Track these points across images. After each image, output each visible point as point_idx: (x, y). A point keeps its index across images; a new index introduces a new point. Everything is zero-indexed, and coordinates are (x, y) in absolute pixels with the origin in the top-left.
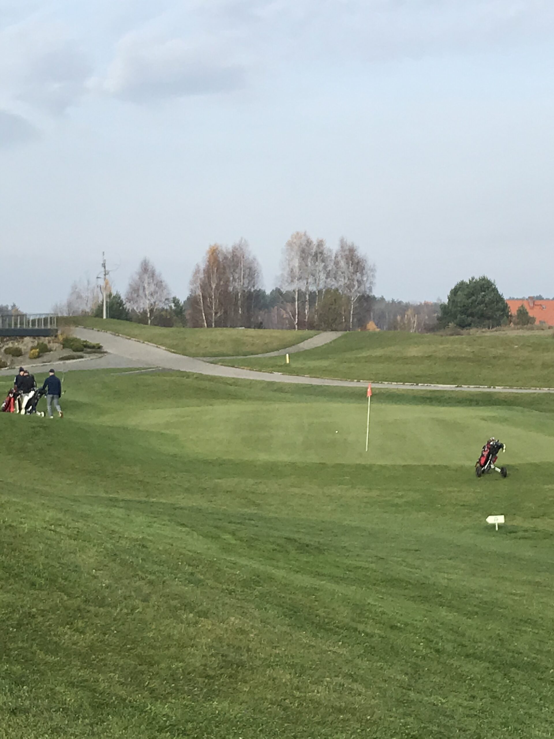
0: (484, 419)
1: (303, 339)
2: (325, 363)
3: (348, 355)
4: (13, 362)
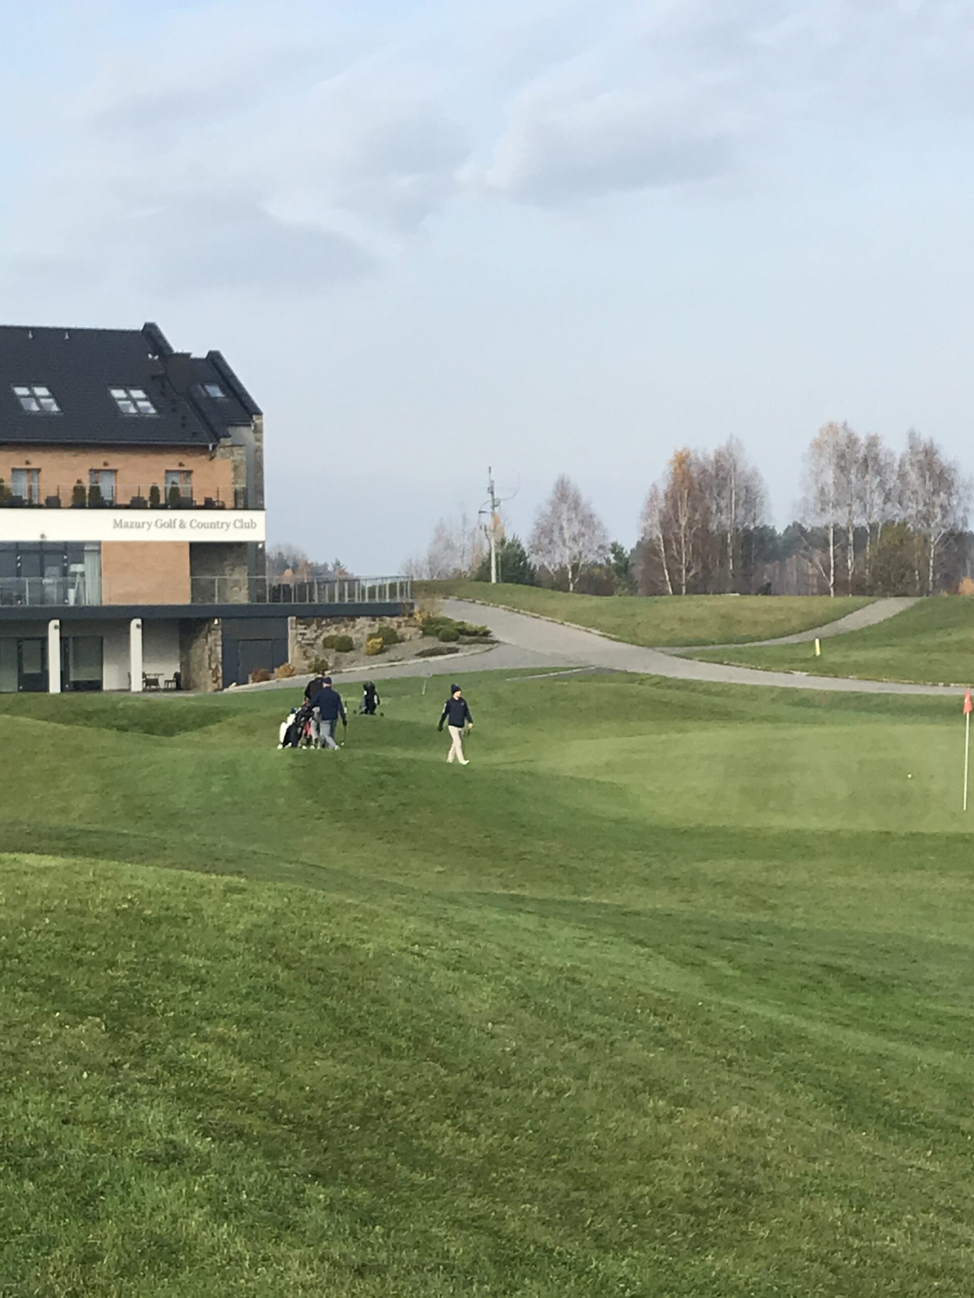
1: (845, 612)
4: (337, 662)
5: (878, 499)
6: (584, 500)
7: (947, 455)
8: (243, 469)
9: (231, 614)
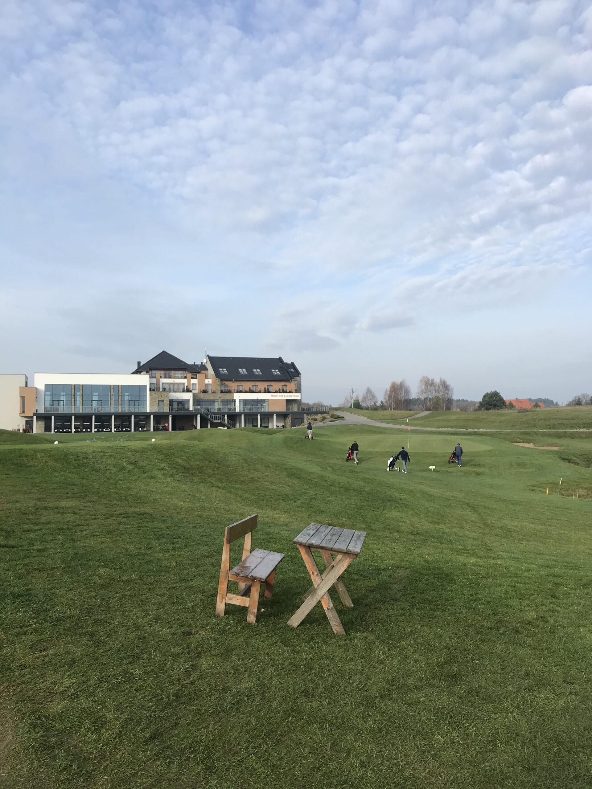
0: (461, 439)
1: (417, 414)
2: (421, 422)
3: (430, 419)
4: (314, 423)
5: (434, 392)
6: (372, 392)
7: (448, 383)
8: (297, 385)
9: (294, 413)
